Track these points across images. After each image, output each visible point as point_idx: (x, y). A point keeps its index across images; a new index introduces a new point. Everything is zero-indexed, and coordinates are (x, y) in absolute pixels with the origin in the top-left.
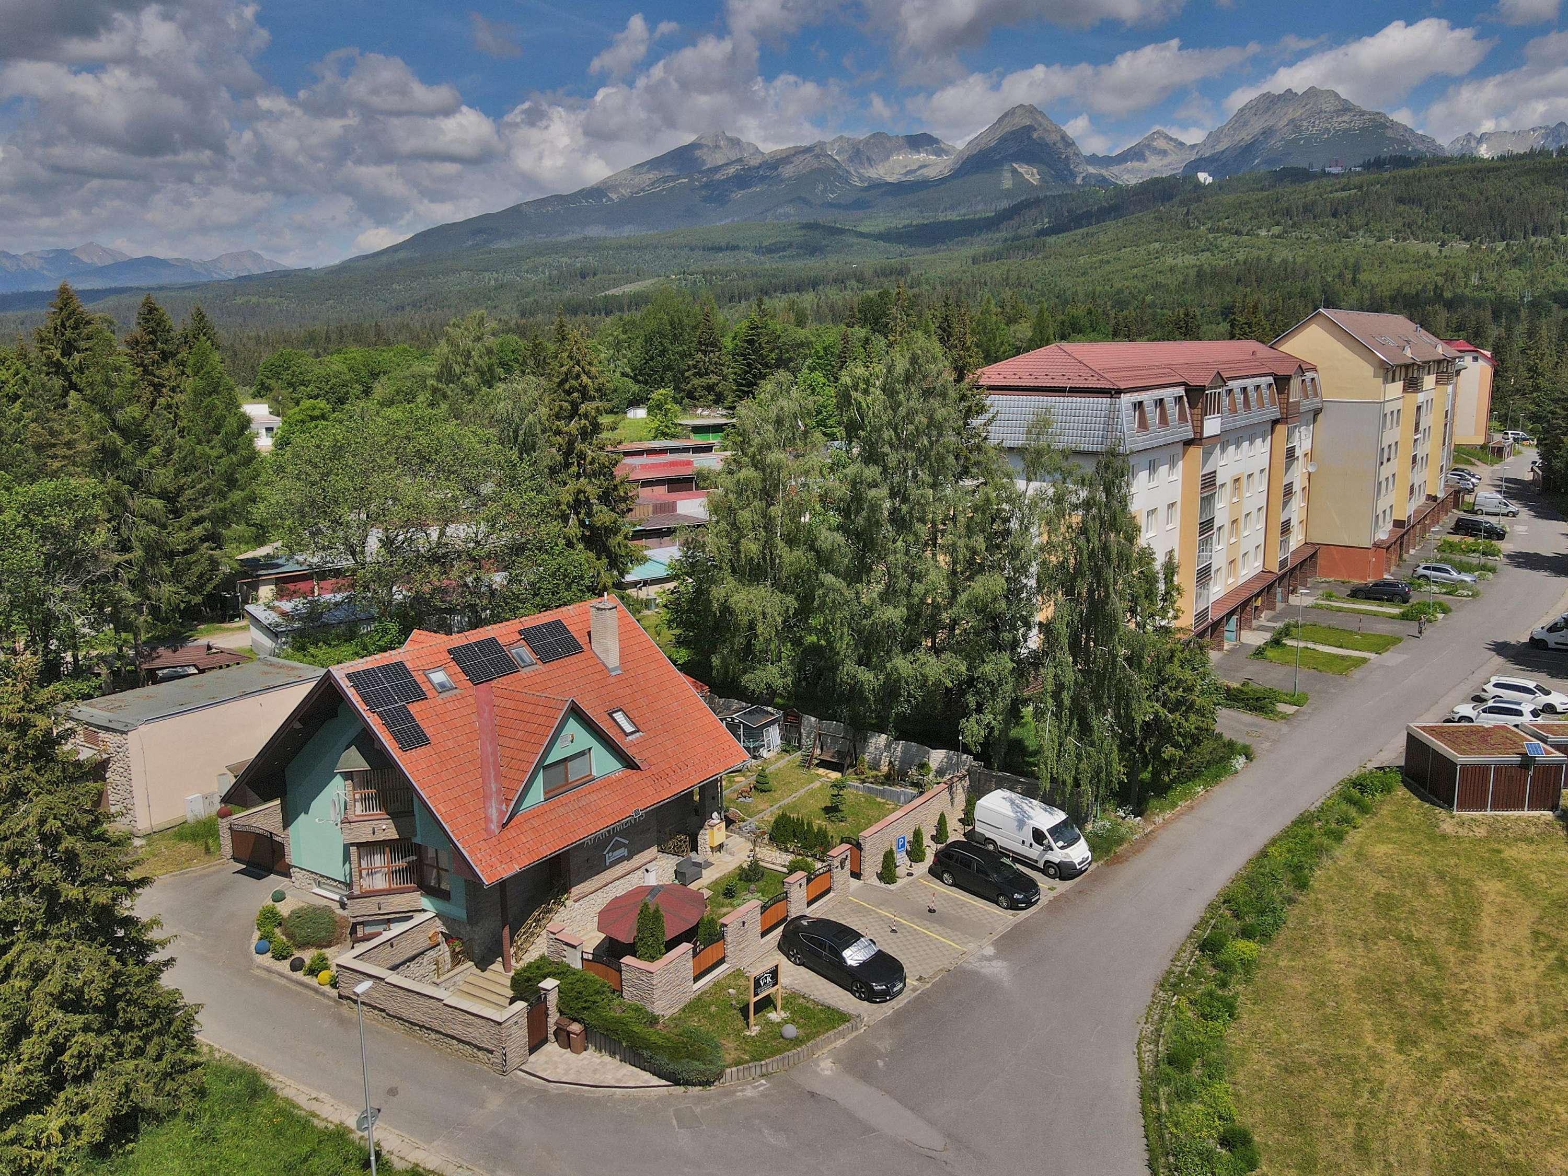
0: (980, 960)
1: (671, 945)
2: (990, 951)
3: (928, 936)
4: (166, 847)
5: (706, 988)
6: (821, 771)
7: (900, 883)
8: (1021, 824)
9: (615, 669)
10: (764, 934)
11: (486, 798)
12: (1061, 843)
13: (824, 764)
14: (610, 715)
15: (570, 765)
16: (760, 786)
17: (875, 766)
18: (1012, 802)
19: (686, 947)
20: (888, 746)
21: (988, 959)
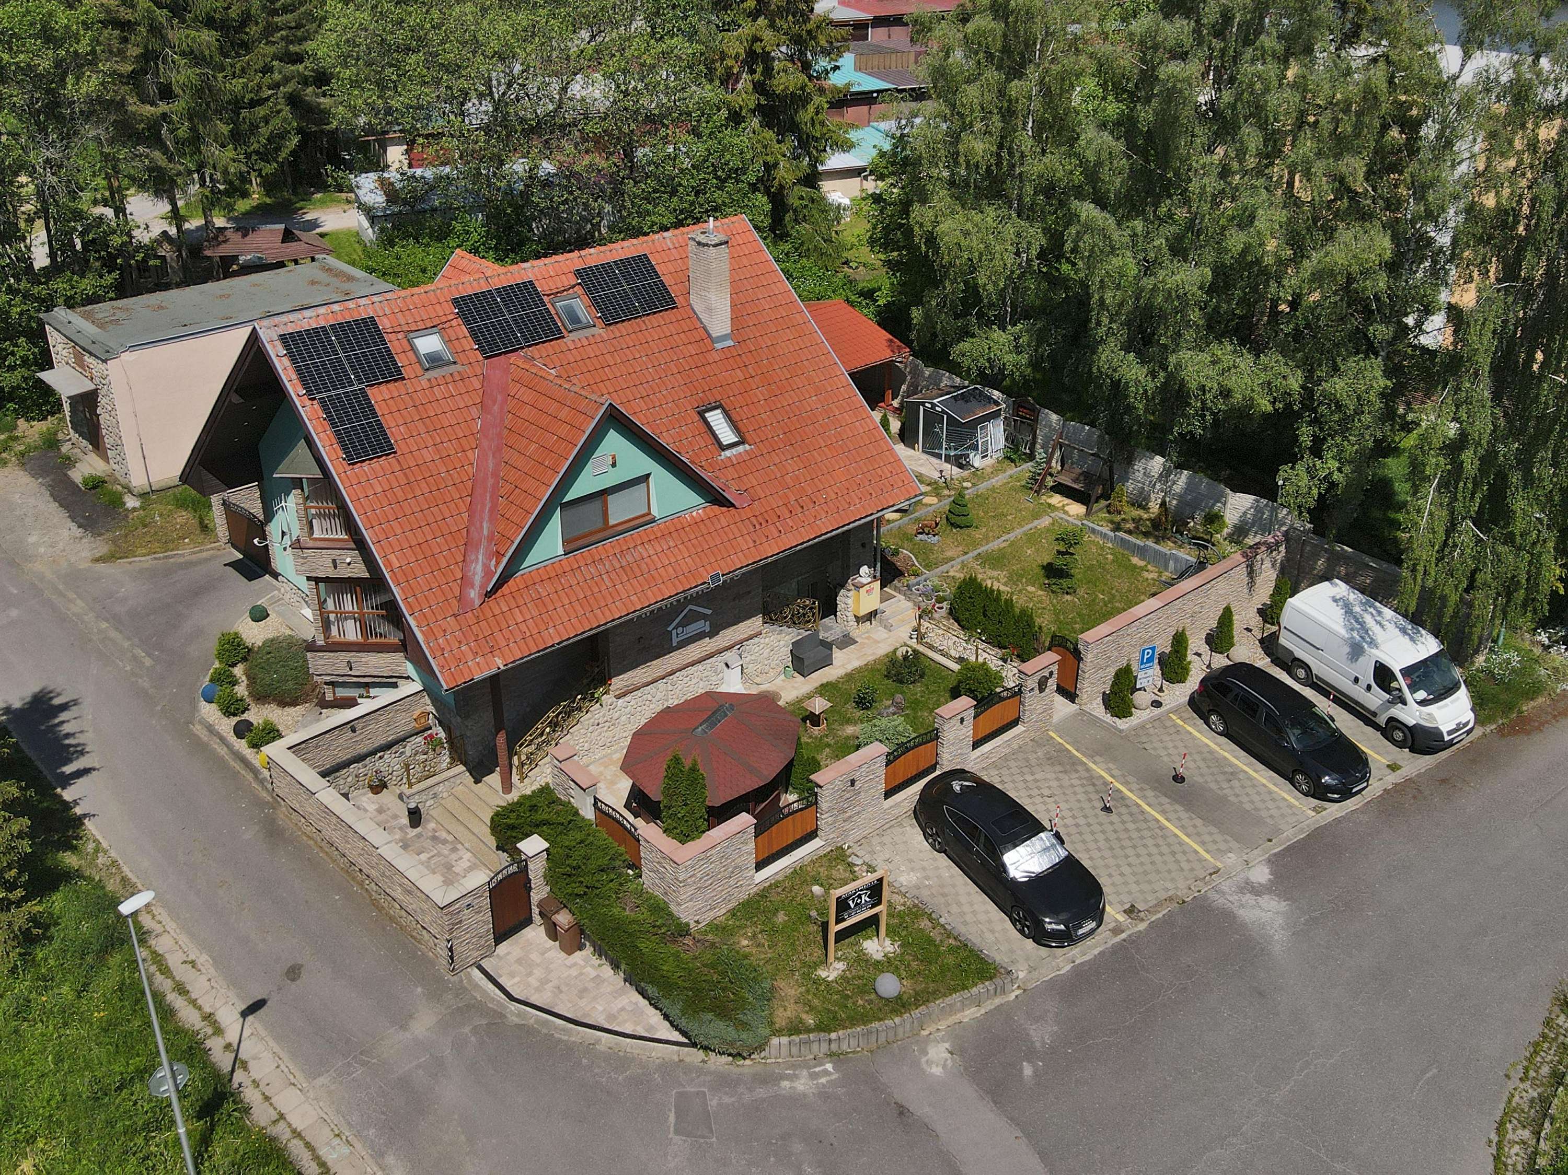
0: (1241, 890)
1: (720, 814)
2: (1261, 874)
3: (1162, 828)
4: (161, 515)
5: (780, 877)
6: (1057, 500)
7: (1139, 717)
8: (1356, 651)
9: (723, 338)
10: (888, 794)
11: (469, 545)
12: (1421, 695)
13: (1060, 489)
14: (701, 414)
15: (611, 498)
16: (954, 519)
17: (1140, 502)
18: (1348, 609)
19: (744, 820)
20: (1165, 475)
21: (1256, 890)
